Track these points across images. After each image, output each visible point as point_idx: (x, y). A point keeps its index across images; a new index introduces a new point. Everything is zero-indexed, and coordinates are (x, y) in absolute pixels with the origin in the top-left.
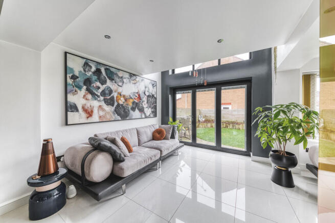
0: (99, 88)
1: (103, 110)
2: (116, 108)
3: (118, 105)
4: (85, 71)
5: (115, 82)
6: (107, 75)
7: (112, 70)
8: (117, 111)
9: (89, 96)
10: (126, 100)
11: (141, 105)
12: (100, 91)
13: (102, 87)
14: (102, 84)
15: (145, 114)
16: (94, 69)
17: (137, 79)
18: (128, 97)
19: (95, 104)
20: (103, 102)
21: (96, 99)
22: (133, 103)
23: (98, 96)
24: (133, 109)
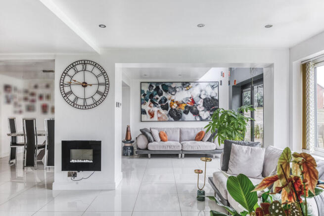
0: (157, 99)
1: (161, 113)
2: (169, 112)
3: (172, 109)
4: (150, 90)
5: (169, 93)
6: (163, 89)
7: (167, 84)
8: (170, 114)
9: (152, 105)
10: (178, 105)
11: (195, 109)
12: (159, 100)
13: (160, 98)
14: (160, 96)
15: (200, 117)
16: (155, 87)
17: (190, 86)
18: (181, 102)
19: (155, 109)
20: (160, 108)
21: (156, 106)
22: (186, 107)
23: (157, 104)
24: (186, 112)
